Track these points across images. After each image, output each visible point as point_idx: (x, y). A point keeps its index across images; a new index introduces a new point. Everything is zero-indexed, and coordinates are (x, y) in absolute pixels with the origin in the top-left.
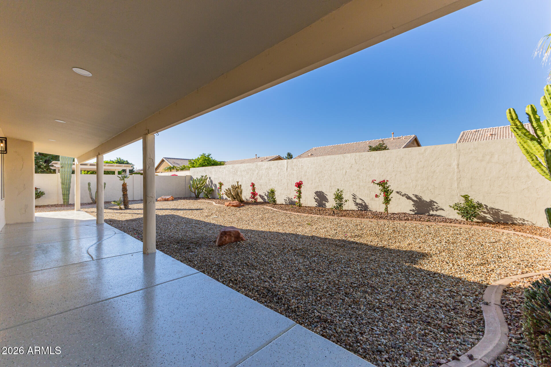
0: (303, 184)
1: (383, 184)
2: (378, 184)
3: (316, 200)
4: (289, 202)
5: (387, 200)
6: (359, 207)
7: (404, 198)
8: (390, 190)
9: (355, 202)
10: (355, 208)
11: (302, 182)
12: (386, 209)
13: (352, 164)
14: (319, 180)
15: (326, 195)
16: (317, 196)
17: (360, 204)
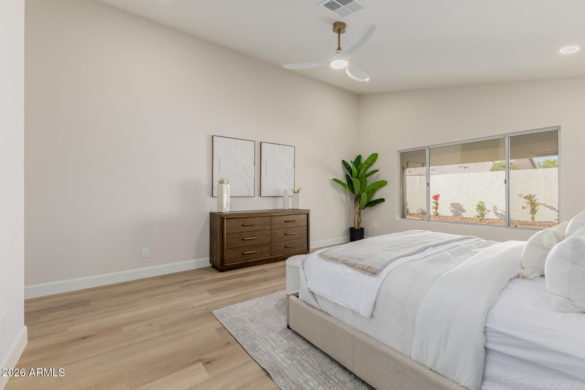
0: (440, 197)
1: (529, 198)
2: (524, 197)
3: (452, 211)
4: (421, 212)
5: (533, 211)
6: (499, 217)
7: (549, 209)
8: (537, 203)
9: (496, 212)
10: (495, 217)
11: (439, 195)
12: (533, 218)
13: (493, 181)
14: (456, 194)
15: (462, 207)
16: (453, 207)
17: (500, 214)
